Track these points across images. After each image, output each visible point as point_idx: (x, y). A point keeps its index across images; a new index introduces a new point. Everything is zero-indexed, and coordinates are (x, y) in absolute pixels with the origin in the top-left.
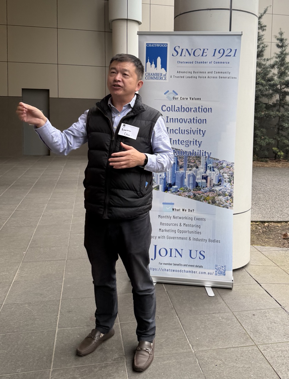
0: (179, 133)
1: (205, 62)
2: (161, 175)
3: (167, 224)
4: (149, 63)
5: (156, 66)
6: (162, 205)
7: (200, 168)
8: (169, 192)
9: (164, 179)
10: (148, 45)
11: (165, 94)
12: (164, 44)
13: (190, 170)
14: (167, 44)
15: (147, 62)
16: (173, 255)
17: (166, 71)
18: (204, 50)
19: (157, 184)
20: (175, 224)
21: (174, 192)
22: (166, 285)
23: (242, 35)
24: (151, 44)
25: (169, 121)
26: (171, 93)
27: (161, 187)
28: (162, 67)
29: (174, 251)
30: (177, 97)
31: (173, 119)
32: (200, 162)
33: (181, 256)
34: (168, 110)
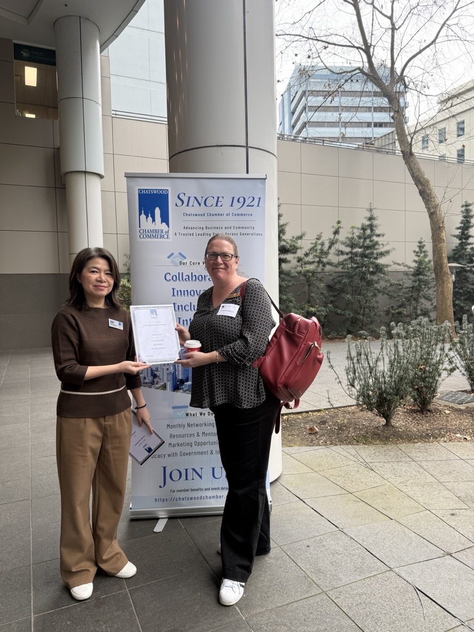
0: (191, 309)
1: (221, 215)
2: (168, 369)
3: (180, 436)
4: (143, 216)
5: (154, 220)
6: (172, 411)
8: (181, 391)
9: (173, 374)
10: (141, 192)
11: (168, 257)
12: (164, 190)
14: (168, 190)
15: (140, 214)
16: (190, 477)
17: (168, 226)
18: (218, 198)
19: (163, 381)
20: (191, 435)
21: (187, 390)
22: (182, 519)
23: (266, 178)
24: (146, 190)
25: (176, 294)
26: (176, 257)
27: (169, 385)
28: (162, 221)
29: (190, 472)
30: (184, 261)
31: (181, 291)
33: (201, 477)
34: (174, 278)
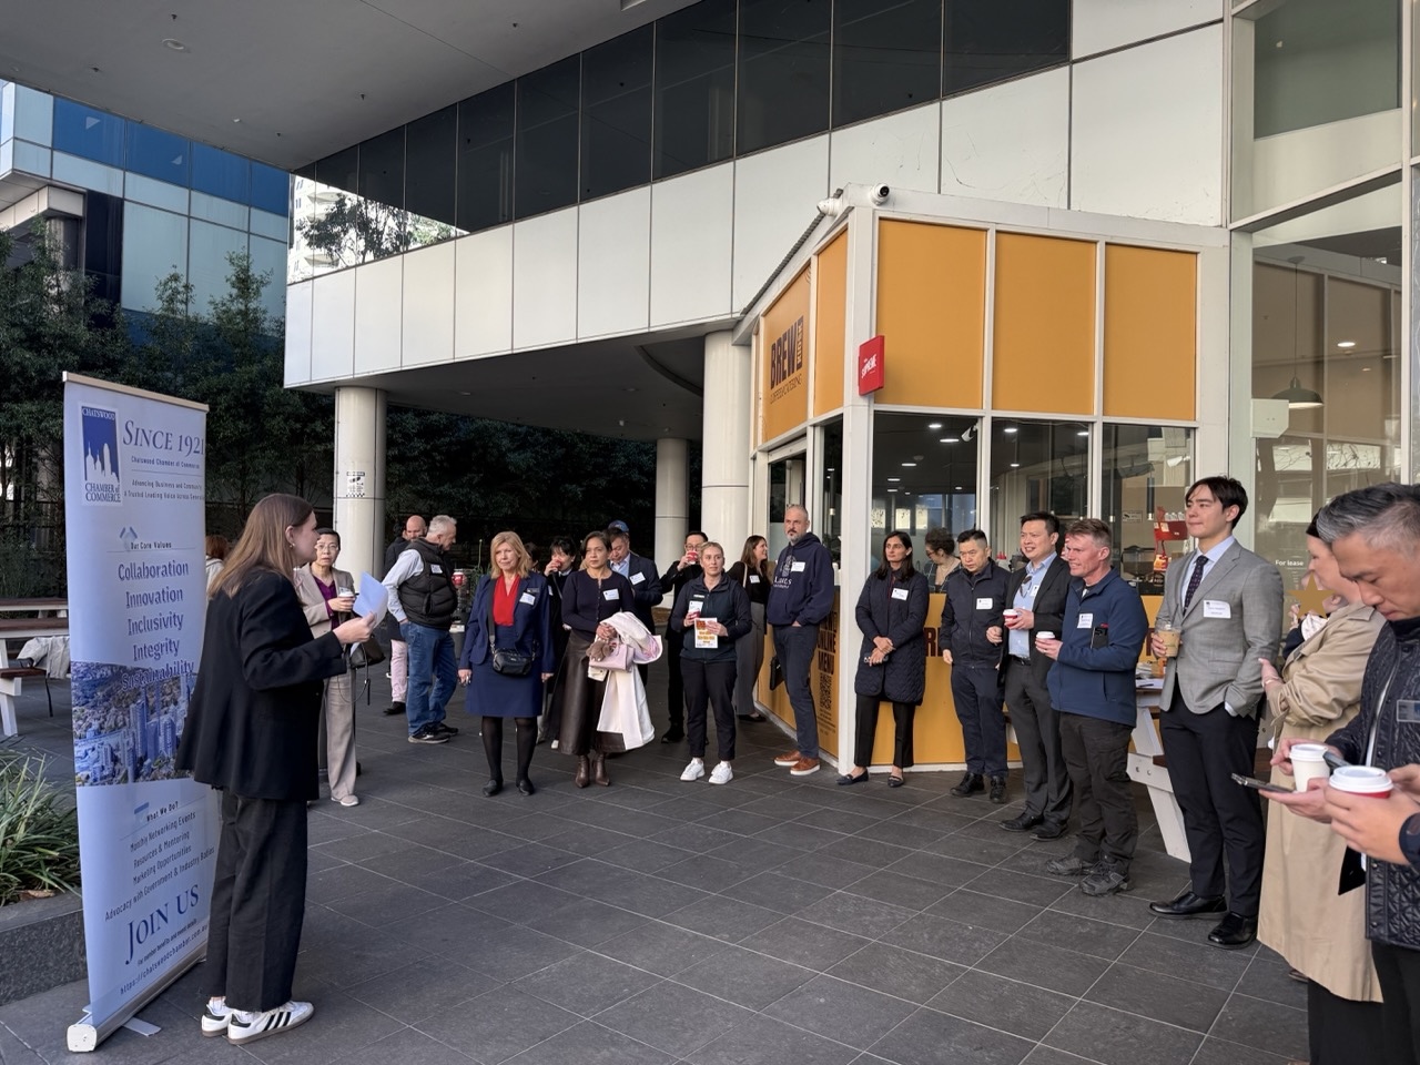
3: (144, 860)
4: (90, 457)
5: (103, 468)
6: (134, 818)
7: (180, 703)
8: (141, 778)
10: (86, 412)
11: (121, 536)
12: (110, 412)
13: (166, 713)
14: (115, 413)
15: (86, 454)
16: (155, 926)
20: (153, 853)
21: (147, 775)
24: (92, 409)
26: (127, 535)
27: (130, 772)
28: (112, 470)
29: (156, 917)
32: (179, 688)
33: (165, 919)
34: (128, 574)
